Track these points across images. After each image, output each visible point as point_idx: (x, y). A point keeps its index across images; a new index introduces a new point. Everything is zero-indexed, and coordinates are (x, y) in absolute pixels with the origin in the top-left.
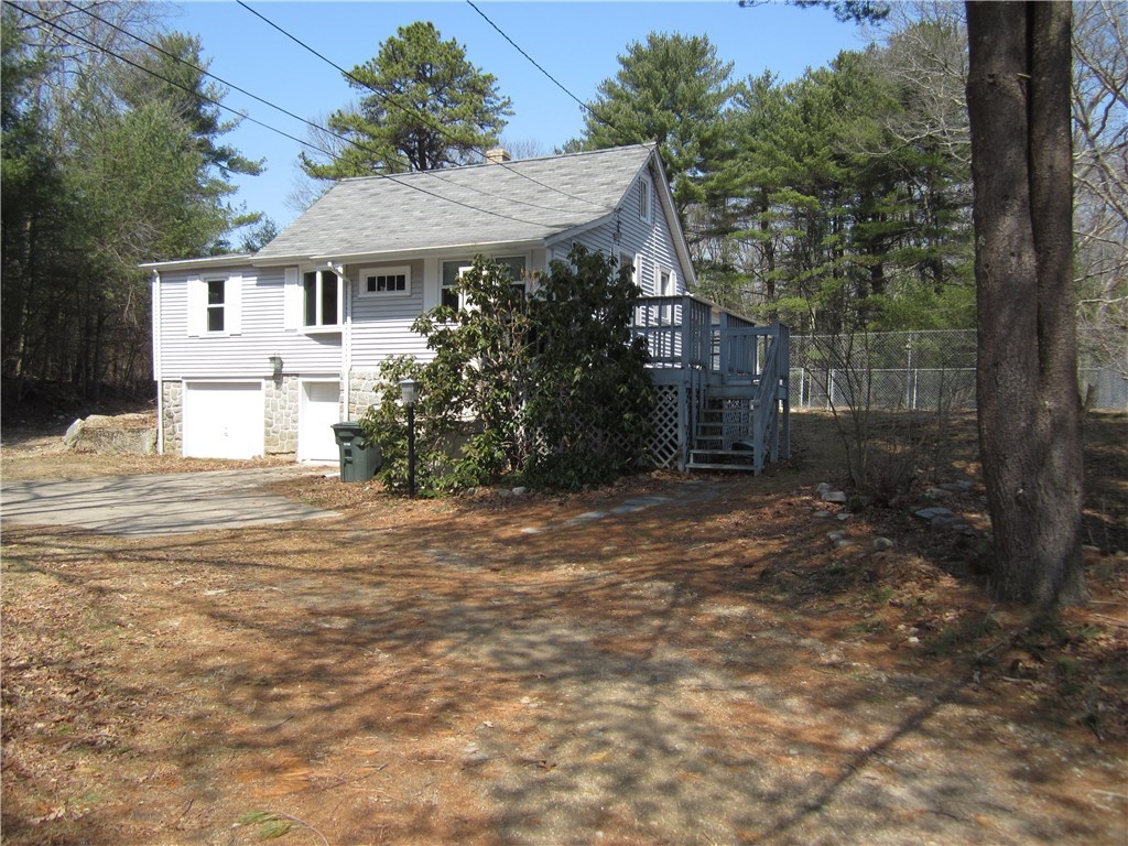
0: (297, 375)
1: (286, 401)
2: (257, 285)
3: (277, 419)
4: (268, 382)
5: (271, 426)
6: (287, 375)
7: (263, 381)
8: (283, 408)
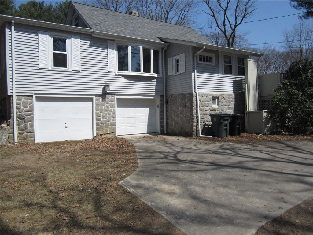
0: (114, 94)
1: (108, 107)
2: (90, 45)
3: (103, 117)
4: (97, 97)
5: (100, 120)
6: (109, 94)
7: (94, 97)
8: (106, 111)
